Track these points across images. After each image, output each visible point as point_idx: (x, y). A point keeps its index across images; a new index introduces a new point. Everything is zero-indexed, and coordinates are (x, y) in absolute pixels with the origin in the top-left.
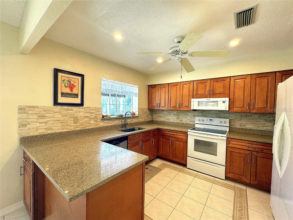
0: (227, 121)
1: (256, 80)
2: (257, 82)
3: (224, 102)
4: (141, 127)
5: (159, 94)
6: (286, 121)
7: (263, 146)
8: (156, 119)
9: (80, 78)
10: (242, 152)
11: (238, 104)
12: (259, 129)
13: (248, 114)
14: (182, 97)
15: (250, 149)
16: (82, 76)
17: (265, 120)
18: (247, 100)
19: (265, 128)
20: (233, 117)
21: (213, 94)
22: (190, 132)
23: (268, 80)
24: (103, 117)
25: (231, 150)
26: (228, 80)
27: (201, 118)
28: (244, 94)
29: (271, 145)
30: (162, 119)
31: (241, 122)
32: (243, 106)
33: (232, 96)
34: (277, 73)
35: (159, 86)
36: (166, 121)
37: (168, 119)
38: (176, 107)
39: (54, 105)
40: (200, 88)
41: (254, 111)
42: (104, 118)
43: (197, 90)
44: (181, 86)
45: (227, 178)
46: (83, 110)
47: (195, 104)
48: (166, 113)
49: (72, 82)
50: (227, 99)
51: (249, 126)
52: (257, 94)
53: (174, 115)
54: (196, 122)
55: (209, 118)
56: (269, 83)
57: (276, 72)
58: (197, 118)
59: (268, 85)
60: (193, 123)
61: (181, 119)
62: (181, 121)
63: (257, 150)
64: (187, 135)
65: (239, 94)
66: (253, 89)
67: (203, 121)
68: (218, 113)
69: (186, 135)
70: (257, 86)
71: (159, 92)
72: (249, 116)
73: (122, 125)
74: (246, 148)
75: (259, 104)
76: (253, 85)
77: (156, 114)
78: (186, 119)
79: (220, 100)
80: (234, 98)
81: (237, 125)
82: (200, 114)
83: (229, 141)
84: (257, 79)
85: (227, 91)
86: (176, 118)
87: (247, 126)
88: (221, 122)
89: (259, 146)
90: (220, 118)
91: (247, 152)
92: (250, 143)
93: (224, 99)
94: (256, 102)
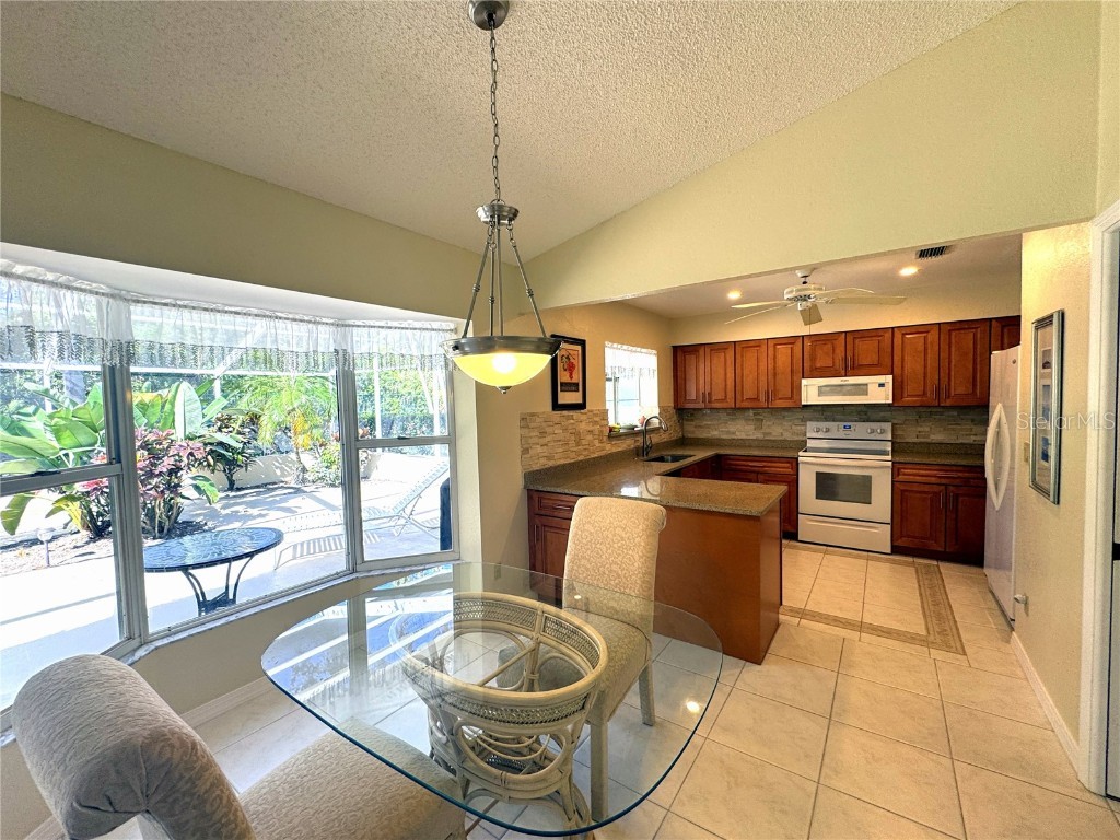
0: (888, 426)
1: (950, 335)
2: (953, 341)
3: (882, 385)
4: (680, 452)
5: (708, 369)
6: (1004, 420)
7: (968, 472)
8: (693, 432)
9: (579, 348)
10: (926, 488)
11: (912, 388)
12: (960, 441)
13: (935, 410)
14: (775, 375)
15: (943, 481)
16: (582, 343)
17: (973, 421)
18: (933, 378)
19: (973, 438)
20: (900, 417)
21: (853, 368)
22: (803, 457)
23: (975, 335)
24: (611, 429)
25: (902, 487)
26: (888, 335)
27: (823, 425)
28: (925, 367)
29: (982, 468)
30: (715, 434)
31: (920, 429)
32: (925, 393)
33: (897, 370)
34: (994, 322)
35: (708, 350)
36: (724, 437)
37: (728, 432)
38: (757, 399)
39: (554, 409)
40: (820, 353)
41: (948, 403)
42: (613, 434)
43: (813, 359)
44: (771, 349)
45: (896, 550)
46: (584, 417)
47: (812, 391)
48: (723, 416)
49: (572, 360)
50: (889, 378)
51: (938, 436)
52: (953, 367)
53: (747, 420)
54: (808, 435)
55: (842, 424)
56: (978, 342)
57: (990, 320)
58: (811, 425)
59: (975, 348)
60: (801, 438)
61: (767, 431)
62: (765, 434)
63: (957, 482)
64: (798, 464)
65: (913, 365)
66: (944, 355)
67: (828, 430)
68: (865, 409)
69: (794, 464)
70: (953, 349)
71: (708, 364)
72: (936, 413)
73: (637, 449)
74: (933, 480)
75: (959, 388)
76: (945, 346)
77: (692, 420)
78: (779, 430)
79: (872, 381)
80: (902, 375)
81: (911, 435)
82: (817, 415)
83: (899, 469)
84: (954, 333)
85: (887, 361)
86: (753, 427)
87: (932, 437)
88: (873, 431)
89: (960, 474)
90: (868, 421)
91: (936, 488)
92: (944, 468)
93: (881, 379)
94: (952, 384)
